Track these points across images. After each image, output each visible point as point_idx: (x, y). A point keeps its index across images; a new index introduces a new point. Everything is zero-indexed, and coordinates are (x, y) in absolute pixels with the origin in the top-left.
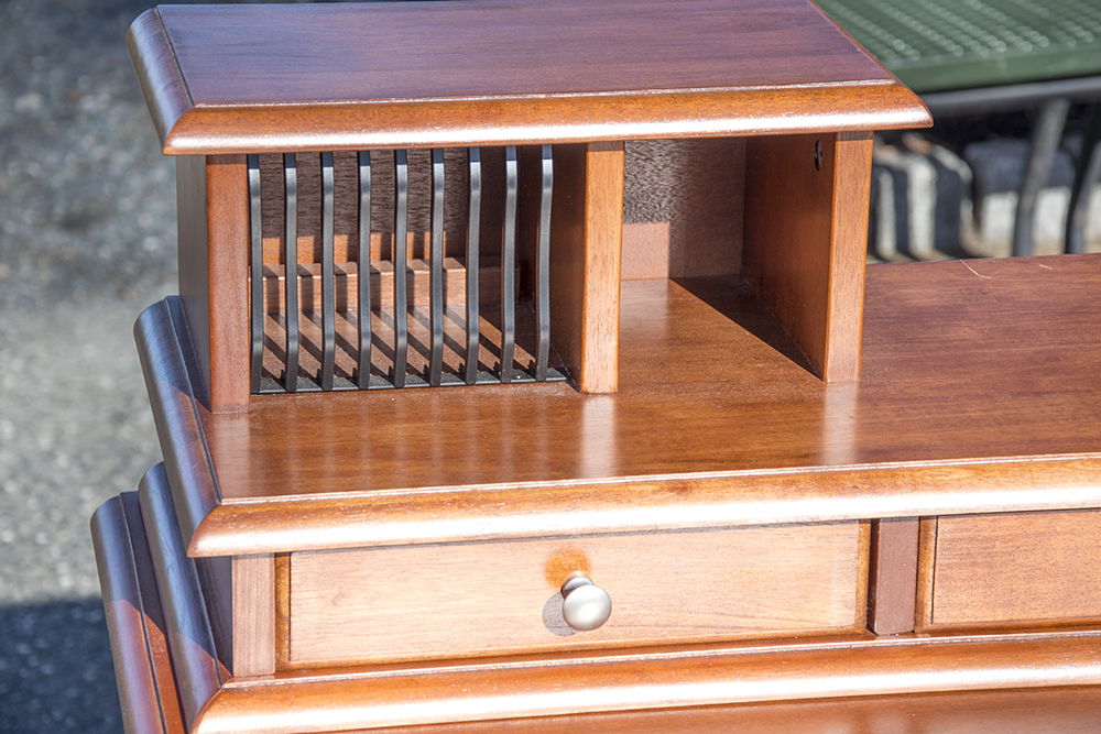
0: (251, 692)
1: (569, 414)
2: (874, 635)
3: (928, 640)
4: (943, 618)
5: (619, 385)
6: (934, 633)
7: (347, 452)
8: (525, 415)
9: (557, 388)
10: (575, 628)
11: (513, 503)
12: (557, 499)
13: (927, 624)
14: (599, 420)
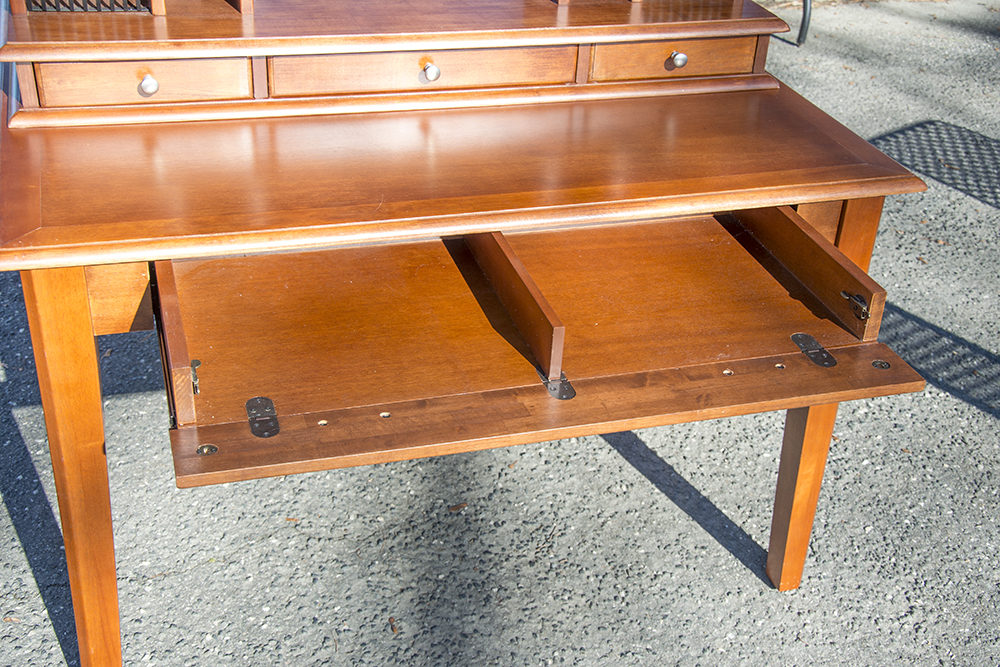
0: (29, 113)
1: (149, 20)
2: (254, 98)
3: (273, 100)
4: (279, 92)
5: (167, 12)
6: (274, 98)
7: (55, 30)
8: (134, 21)
9: (145, 13)
10: (149, 95)
11: (117, 47)
12: (148, 46)
13: (273, 94)
14: (161, 23)
